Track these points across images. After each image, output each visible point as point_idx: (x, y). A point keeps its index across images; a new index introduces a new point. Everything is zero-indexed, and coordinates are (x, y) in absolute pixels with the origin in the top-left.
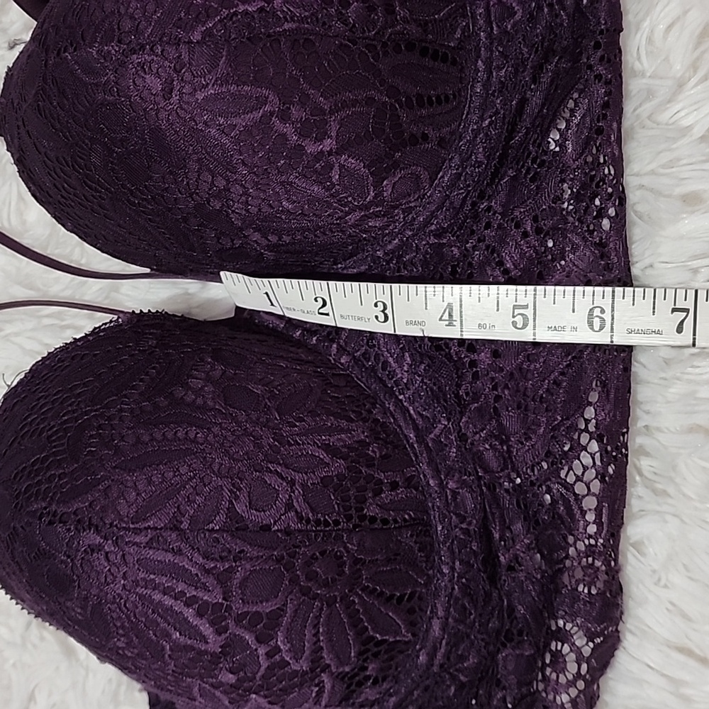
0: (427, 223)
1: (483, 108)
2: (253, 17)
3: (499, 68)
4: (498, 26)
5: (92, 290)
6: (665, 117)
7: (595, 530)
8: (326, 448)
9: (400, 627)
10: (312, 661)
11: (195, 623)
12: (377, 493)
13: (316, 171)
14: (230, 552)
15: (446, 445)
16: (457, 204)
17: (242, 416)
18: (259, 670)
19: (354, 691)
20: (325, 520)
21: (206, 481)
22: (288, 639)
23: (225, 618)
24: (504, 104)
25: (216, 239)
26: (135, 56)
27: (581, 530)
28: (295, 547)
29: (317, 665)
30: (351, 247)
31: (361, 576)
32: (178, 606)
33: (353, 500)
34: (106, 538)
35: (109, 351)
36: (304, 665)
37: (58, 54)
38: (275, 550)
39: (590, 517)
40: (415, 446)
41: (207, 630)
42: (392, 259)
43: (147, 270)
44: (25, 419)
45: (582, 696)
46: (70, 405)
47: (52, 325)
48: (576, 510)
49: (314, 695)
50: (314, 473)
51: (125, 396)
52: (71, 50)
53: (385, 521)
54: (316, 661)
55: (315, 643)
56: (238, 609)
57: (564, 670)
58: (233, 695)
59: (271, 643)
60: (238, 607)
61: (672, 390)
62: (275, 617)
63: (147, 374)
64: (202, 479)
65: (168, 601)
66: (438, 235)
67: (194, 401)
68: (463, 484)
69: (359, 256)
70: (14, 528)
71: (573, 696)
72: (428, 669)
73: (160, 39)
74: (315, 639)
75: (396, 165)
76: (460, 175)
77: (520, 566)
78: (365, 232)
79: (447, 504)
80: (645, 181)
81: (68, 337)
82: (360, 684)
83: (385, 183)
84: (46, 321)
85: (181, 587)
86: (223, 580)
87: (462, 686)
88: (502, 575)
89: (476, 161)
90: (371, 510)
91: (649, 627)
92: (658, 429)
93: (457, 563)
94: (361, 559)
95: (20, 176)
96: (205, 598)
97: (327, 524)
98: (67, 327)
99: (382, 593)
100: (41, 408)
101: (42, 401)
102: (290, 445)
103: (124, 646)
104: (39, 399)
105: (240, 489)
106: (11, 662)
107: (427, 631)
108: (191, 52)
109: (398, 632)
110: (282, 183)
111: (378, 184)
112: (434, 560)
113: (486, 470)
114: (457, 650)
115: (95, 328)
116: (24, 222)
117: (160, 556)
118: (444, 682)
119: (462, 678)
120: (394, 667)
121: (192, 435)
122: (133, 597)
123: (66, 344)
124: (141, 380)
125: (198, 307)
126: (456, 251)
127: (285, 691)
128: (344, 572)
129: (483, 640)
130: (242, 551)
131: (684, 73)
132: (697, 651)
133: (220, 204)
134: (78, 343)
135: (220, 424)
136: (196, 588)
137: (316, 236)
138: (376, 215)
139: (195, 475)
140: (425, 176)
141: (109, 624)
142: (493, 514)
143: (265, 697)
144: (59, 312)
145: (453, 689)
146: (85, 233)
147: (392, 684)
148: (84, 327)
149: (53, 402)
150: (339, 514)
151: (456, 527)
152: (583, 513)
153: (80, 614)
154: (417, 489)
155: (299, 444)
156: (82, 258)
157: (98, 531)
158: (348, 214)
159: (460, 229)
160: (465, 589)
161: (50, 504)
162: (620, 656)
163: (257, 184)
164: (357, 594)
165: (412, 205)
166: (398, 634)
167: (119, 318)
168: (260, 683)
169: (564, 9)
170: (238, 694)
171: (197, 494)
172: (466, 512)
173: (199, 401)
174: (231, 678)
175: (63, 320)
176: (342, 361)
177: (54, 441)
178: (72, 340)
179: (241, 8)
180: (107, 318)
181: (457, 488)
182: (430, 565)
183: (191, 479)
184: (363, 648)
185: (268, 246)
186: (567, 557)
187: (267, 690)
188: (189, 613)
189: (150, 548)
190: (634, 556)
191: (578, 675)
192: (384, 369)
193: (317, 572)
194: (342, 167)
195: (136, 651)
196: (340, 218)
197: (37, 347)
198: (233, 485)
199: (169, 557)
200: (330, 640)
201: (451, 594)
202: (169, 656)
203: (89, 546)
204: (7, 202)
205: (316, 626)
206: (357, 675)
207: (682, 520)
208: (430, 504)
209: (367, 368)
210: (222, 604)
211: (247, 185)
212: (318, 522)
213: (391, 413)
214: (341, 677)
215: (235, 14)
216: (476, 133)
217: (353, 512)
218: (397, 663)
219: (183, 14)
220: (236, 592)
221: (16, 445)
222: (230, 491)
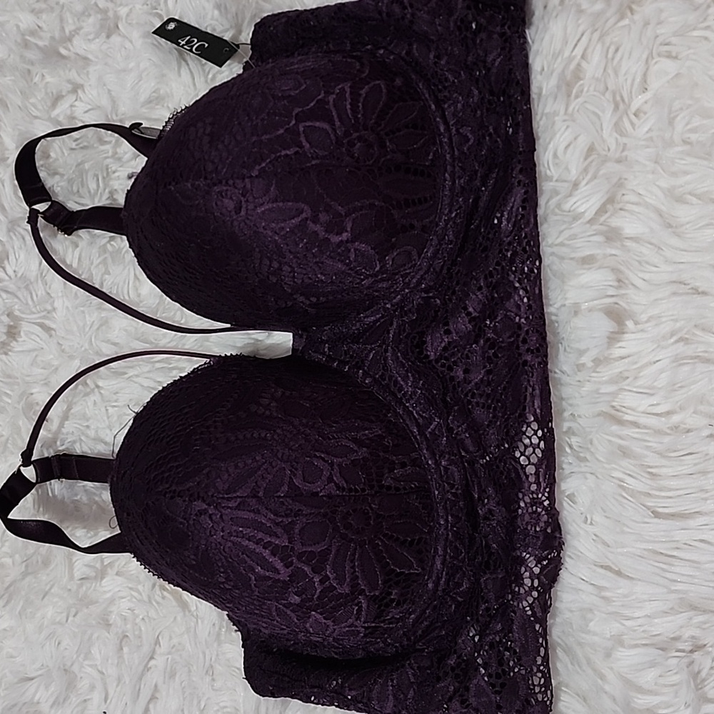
0: (419, 283)
1: (451, 205)
2: (291, 159)
3: (460, 178)
4: (458, 150)
5: (191, 342)
6: (567, 206)
7: (536, 488)
8: (355, 440)
9: (413, 563)
10: (352, 587)
11: (271, 560)
12: (391, 470)
13: (339, 253)
14: (291, 511)
15: (439, 436)
16: (438, 270)
17: (296, 422)
18: (315, 593)
19: (384, 611)
20: (355, 488)
21: (274, 464)
22: (334, 569)
23: (291, 556)
24: (465, 201)
25: (274, 303)
26: (216, 188)
27: (526, 488)
28: (335, 506)
29: (355, 590)
30: (367, 302)
31: (382, 526)
32: (259, 549)
33: (374, 475)
34: (209, 505)
35: (205, 384)
36: (346, 589)
37: (165, 186)
38: (321, 509)
39: (532, 479)
40: (418, 437)
41: (279, 565)
42: (397, 309)
43: (229, 326)
44: (150, 432)
45: (536, 601)
46: (181, 420)
47: (162, 368)
48: (522, 475)
49: (355, 612)
50: (346, 457)
51: (218, 412)
52: (174, 184)
53: (397, 489)
54: (354, 586)
55: (352, 574)
56: (298, 549)
57: (522, 584)
58: (299, 613)
59: (323, 573)
60: (299, 548)
61: (584, 389)
62: (325, 554)
63: (232, 397)
64: (271, 464)
65: (252, 546)
66: (426, 291)
67: (264, 414)
68: (451, 462)
69: (375, 308)
70: (147, 503)
71: (530, 602)
72: (435, 593)
73: (232, 176)
74: (352, 570)
75: (393, 247)
76: (439, 250)
77: (493, 516)
78: (377, 291)
79: (441, 477)
80: (555, 249)
81: (176, 375)
82: (387, 605)
83: (387, 258)
84: (158, 365)
85: (260, 535)
86: (288, 529)
87: (458, 604)
88: (480, 523)
89: (449, 240)
90: (387, 482)
91: (581, 553)
92: (579, 416)
93: (450, 517)
94: (381, 515)
95: (139, 265)
96: (277, 542)
97: (356, 491)
98: (173, 368)
99: (398, 539)
100: (161, 424)
101: (161, 420)
102: (330, 439)
103: (224, 580)
104: (159, 418)
105: (296, 469)
106: (141, 617)
107: (432, 566)
108: (252, 183)
109: (411, 567)
110: (316, 263)
111: (382, 260)
112: (434, 516)
113: (467, 452)
114: (454, 579)
115: (195, 369)
116: (139, 295)
117: (246, 515)
118: (447, 602)
119: (459, 599)
120: (411, 593)
121: (263, 435)
122: (229, 544)
123: (175, 381)
124: (228, 401)
125: (265, 349)
126: (438, 301)
127: (335, 609)
128: (370, 524)
129: (471, 571)
130: (299, 510)
131: (579, 177)
132: (613, 567)
133: (276, 279)
134: (184, 380)
135: (282, 427)
136: (270, 536)
137: (343, 296)
138: (383, 280)
139: (266, 461)
140: (414, 253)
141: (213, 564)
142: (473, 482)
143: (321, 614)
144: (167, 358)
145: (453, 606)
146: (185, 302)
147: (410, 606)
148: (185, 368)
149: (169, 420)
150: (364, 484)
151: (448, 491)
152: (527, 477)
153: (194, 560)
154: (420, 467)
155: (336, 439)
156: (182, 318)
157: (204, 501)
158: (363, 280)
159: (440, 286)
160: (456, 534)
161: (171, 486)
162: (563, 574)
163: (300, 264)
164: (380, 539)
165: (408, 271)
166: (411, 568)
167: (210, 361)
168: (317, 602)
169: (499, 137)
170: (303, 612)
171: (268, 474)
172: (454, 481)
173: (268, 413)
174: (297, 599)
175: (170, 364)
176: (367, 382)
177: (171, 444)
178: (179, 378)
179: (283, 153)
180: (203, 361)
181: (448, 465)
182: (431, 519)
183: (264, 464)
184: (387, 578)
185: (309, 304)
186: (519, 507)
187: (322, 608)
188: (266, 553)
189: (239, 510)
190: (569, 504)
191: (532, 588)
192: (395, 386)
193: (351, 523)
194: (355, 250)
195: (232, 584)
196: (358, 283)
197: (152, 384)
198: (292, 466)
199: (252, 515)
200: (363, 571)
201: (447, 538)
202: (255, 584)
203: (199, 511)
204: (127, 282)
205: (352, 561)
206: (384, 598)
207: (597, 477)
208: (430, 477)
209: (383, 386)
210: (288, 546)
211: (293, 266)
212: (350, 490)
213: (400, 415)
214: (373, 599)
215: (280, 156)
216: (447, 222)
217: (375, 483)
218: (413, 589)
219: (246, 159)
220: (297, 537)
221: (144, 450)
222: (290, 471)
